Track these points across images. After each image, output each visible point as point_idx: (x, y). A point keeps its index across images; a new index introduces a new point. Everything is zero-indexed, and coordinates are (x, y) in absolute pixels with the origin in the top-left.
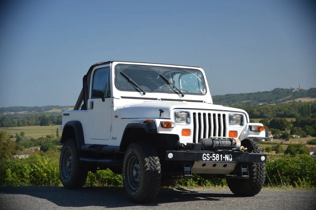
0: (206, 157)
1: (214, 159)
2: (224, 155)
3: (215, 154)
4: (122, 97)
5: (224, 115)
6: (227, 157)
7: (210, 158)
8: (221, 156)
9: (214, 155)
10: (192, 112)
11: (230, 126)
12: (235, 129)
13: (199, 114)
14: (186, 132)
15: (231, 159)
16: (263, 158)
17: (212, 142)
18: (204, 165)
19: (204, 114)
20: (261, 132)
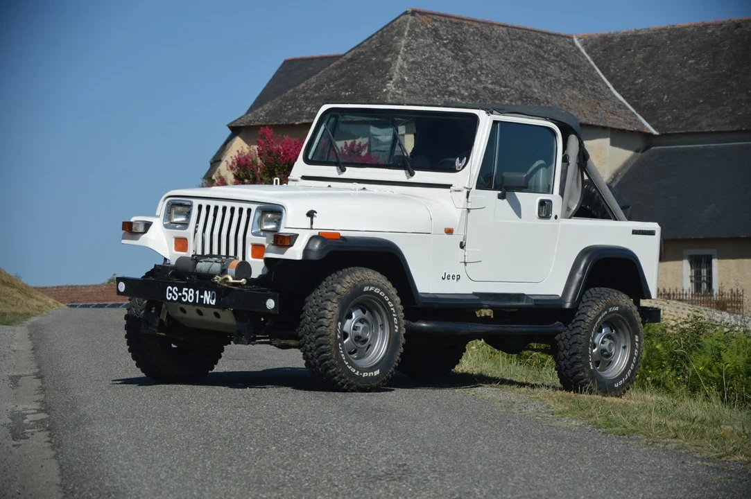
0: (172, 294)
1: (185, 298)
2: (202, 293)
3: (187, 289)
4: (304, 178)
5: (249, 211)
6: (207, 298)
7: (179, 296)
8: (197, 292)
9: (185, 291)
10: (196, 203)
11: (254, 234)
12: (262, 240)
13: (208, 207)
14: (181, 243)
15: (214, 301)
16: (271, 304)
17: (192, 263)
18: (183, 311)
19: (216, 208)
20: (291, 248)
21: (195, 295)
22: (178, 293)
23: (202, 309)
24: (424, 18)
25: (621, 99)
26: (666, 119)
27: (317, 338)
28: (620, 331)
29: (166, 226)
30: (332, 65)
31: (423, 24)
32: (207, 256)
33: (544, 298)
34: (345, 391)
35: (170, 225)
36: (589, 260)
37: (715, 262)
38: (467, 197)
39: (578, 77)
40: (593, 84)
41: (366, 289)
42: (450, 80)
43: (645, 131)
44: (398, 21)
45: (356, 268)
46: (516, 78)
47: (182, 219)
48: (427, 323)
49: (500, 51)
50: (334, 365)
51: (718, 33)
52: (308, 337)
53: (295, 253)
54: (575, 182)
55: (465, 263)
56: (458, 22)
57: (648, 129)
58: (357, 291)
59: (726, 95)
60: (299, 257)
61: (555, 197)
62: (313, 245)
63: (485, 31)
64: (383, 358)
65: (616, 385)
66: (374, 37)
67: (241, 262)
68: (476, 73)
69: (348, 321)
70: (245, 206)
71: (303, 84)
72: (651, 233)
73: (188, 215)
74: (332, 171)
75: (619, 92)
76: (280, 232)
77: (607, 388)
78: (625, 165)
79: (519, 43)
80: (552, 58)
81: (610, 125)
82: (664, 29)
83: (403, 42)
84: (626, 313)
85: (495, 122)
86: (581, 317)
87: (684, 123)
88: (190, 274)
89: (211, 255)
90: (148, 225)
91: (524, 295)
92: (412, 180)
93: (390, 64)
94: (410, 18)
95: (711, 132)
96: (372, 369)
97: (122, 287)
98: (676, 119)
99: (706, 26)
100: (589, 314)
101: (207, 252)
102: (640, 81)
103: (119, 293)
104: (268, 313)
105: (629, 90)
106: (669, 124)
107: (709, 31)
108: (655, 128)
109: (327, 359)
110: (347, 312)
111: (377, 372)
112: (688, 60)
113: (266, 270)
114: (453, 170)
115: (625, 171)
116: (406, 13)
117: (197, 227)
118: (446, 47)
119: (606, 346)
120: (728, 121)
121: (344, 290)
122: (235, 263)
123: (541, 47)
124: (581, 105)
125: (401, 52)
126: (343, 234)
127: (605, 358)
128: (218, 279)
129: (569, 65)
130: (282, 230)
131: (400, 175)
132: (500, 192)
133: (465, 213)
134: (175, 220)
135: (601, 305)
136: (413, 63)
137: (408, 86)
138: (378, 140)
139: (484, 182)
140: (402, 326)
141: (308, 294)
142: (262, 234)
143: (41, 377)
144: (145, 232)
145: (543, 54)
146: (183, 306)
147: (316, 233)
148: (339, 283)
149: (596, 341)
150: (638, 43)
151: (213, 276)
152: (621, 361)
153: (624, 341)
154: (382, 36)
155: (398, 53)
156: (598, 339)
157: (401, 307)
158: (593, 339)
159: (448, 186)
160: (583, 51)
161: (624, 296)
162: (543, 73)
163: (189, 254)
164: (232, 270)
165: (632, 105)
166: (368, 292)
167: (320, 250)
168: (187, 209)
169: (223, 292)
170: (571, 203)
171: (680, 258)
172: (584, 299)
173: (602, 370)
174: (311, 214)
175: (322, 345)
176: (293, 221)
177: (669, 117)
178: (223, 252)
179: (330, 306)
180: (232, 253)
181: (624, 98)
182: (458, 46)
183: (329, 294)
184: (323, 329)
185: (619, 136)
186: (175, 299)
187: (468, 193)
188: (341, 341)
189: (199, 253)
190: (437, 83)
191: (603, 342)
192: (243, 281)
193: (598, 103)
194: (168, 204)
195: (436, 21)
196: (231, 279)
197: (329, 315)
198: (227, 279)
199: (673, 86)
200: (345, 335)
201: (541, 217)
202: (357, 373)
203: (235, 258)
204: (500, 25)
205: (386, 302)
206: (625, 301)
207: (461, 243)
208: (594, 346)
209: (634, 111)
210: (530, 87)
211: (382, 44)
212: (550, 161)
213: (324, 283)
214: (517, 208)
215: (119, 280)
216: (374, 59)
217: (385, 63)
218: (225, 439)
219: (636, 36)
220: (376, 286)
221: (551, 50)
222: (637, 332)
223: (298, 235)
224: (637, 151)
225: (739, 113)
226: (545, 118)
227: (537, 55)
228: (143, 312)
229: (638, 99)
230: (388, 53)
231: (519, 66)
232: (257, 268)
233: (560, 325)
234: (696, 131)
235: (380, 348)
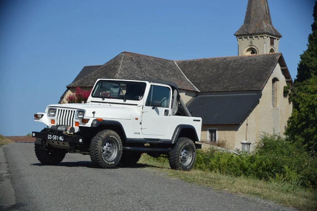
0: (49, 137)
1: (54, 138)
2: (59, 137)
4: (92, 102)
5: (74, 111)
6: (61, 138)
8: (58, 137)
9: (54, 136)
10: (58, 109)
11: (76, 119)
12: (78, 121)
13: (61, 110)
14: (53, 121)
15: (63, 139)
16: (81, 140)
17: (56, 127)
18: (53, 142)
19: (64, 110)
20: (87, 123)
21: (57, 137)
22: (51, 137)
23: (59, 142)
24: (128, 54)
25: (189, 81)
26: (203, 87)
27: (95, 151)
28: (189, 151)
29: (48, 116)
30: (99, 68)
31: (128, 56)
32: (61, 125)
33: (166, 140)
34: (103, 168)
35: (49, 115)
36: (180, 129)
37: (217, 132)
38: (142, 108)
39: (176, 73)
40: (180, 76)
41: (110, 136)
42: (136, 74)
43: (196, 91)
44: (120, 55)
45: (108, 130)
46: (156, 73)
47: (53, 114)
48: (129, 147)
49: (151, 66)
50: (100, 160)
51: (219, 61)
52: (92, 151)
53: (89, 125)
54: (176, 104)
55: (142, 129)
56: (138, 56)
57: (197, 90)
58: (108, 137)
59: (221, 80)
60: (90, 126)
61: (169, 109)
62: (94, 122)
63: (147, 59)
64: (115, 158)
65: (188, 168)
66: (112, 60)
67: (71, 128)
68: (144, 71)
69: (105, 146)
70: (73, 110)
71: (90, 74)
72: (199, 121)
73: (55, 112)
74: (100, 100)
75: (188, 78)
76: (84, 118)
77: (185, 169)
78: (190, 101)
79: (157, 63)
80: (168, 68)
81: (185, 89)
82: (202, 59)
83: (121, 61)
84: (191, 145)
85: (151, 85)
86: (177, 146)
87: (208, 89)
88: (55, 131)
89: (62, 125)
90: (42, 115)
91: (159, 139)
92: (125, 103)
93: (117, 68)
94: (124, 54)
95: (216, 92)
96: (112, 161)
97: (34, 135)
98: (206, 87)
99: (215, 59)
100: (179, 145)
101: (61, 124)
102: (195, 75)
103: (33, 136)
104: (80, 144)
105: (191, 78)
106: (203, 89)
107: (216, 60)
108: (199, 90)
109: (98, 158)
110: (104, 143)
111: (113, 163)
112: (210, 69)
113: (79, 130)
114: (138, 100)
115: (190, 103)
116: (122, 53)
117: (58, 116)
118: (135, 63)
119: (185, 155)
120: (221, 88)
121: (104, 137)
122: (70, 128)
123: (164, 64)
124: (176, 82)
125: (121, 65)
126: (103, 119)
127: (184, 159)
128: (64, 132)
129: (173, 70)
130: (85, 118)
131: (121, 101)
132: (153, 107)
133: (142, 113)
134: (51, 114)
135: (183, 143)
136: (124, 68)
137: (123, 75)
138: (113, 92)
139: (148, 104)
140: (122, 148)
141: (93, 138)
142: (78, 119)
143: (8, 163)
144: (42, 117)
145: (165, 66)
146: (53, 141)
147: (95, 119)
148: (102, 134)
149: (182, 154)
150: (194, 63)
151: (63, 131)
152: (189, 160)
153: (190, 154)
154: (115, 60)
155: (120, 65)
156: (182, 153)
157: (121, 142)
158: (181, 153)
159: (136, 105)
160: (177, 65)
161: (190, 140)
162: (165, 72)
163: (55, 124)
164: (69, 130)
165: (192, 83)
166: (111, 137)
167: (96, 124)
168: (55, 111)
169: (66, 137)
170: (174, 111)
171: (206, 130)
172: (178, 141)
173: (183, 163)
174: (94, 113)
175: (97, 154)
176: (88, 115)
177: (204, 87)
178: (66, 124)
179: (99, 141)
180: (69, 125)
181: (190, 80)
182: (138, 63)
183: (99, 138)
184: (97, 149)
185: (188, 92)
186: (51, 139)
187: (143, 107)
188: (102, 152)
189: (58, 124)
190: (132, 74)
191: (184, 154)
192: (72, 133)
193: (182, 82)
194: (49, 109)
195: (132, 55)
196: (68, 133)
197: (99, 144)
198: (67, 132)
199: (205, 77)
200: (104, 151)
201: (165, 115)
202: (107, 163)
203: (70, 126)
204: (151, 57)
205: (117, 141)
206: (191, 142)
207: (140, 123)
208: (181, 156)
209: (192, 84)
210: (160, 76)
211: (115, 62)
212: (168, 98)
213: (97, 134)
214: (158, 112)
215: (33, 132)
216: (112, 67)
217: (116, 68)
218: (66, 182)
219: (193, 61)
220: (114, 136)
221: (167, 65)
222: (194, 152)
223: (89, 119)
224: (193, 97)
225: (225, 86)
226: (167, 84)
227: (163, 67)
228: (40, 143)
229: (194, 81)
230: (116, 65)
231: (157, 70)
232: (77, 129)
233: (170, 149)
234: (212, 91)
235: (114, 155)
